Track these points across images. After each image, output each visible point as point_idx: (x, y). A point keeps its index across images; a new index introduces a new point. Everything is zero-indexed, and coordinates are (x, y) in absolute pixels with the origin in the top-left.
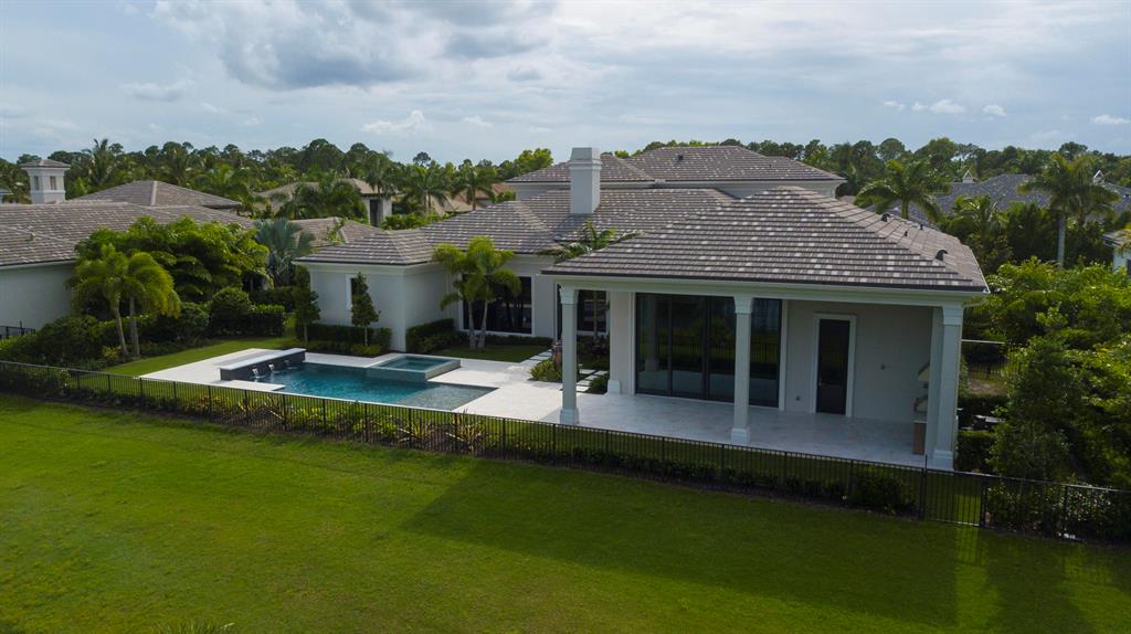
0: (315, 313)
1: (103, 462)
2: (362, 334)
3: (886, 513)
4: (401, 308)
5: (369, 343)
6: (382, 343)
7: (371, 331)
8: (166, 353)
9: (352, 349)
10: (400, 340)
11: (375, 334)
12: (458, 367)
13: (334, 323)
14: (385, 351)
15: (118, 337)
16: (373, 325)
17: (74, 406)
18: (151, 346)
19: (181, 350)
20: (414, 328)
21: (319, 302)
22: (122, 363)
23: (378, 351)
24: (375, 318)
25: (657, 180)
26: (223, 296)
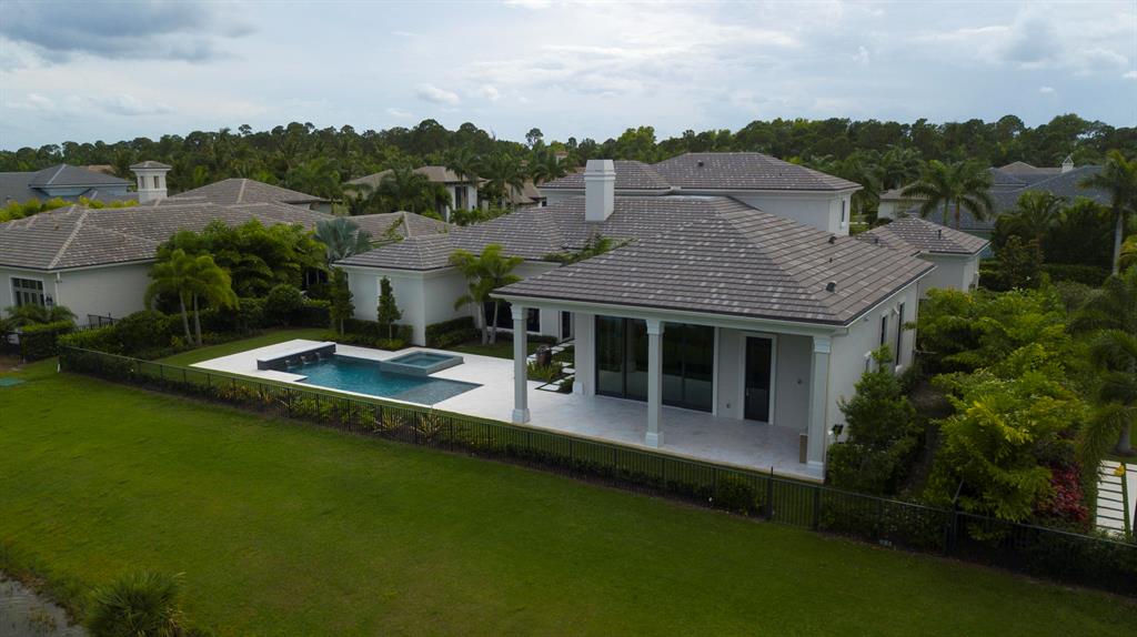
0: (350, 310)
1: (143, 439)
2: (388, 330)
3: (741, 514)
4: (421, 306)
5: (393, 338)
6: (404, 337)
7: (395, 328)
8: (225, 342)
9: (377, 344)
10: (421, 337)
11: (399, 330)
12: (460, 362)
13: (365, 319)
14: (408, 345)
15: (183, 329)
16: (396, 322)
17: (136, 389)
18: (213, 336)
19: (238, 339)
20: (432, 326)
21: (354, 301)
22: (185, 350)
23: (400, 345)
24: (398, 316)
25: (672, 188)
26: (277, 292)
